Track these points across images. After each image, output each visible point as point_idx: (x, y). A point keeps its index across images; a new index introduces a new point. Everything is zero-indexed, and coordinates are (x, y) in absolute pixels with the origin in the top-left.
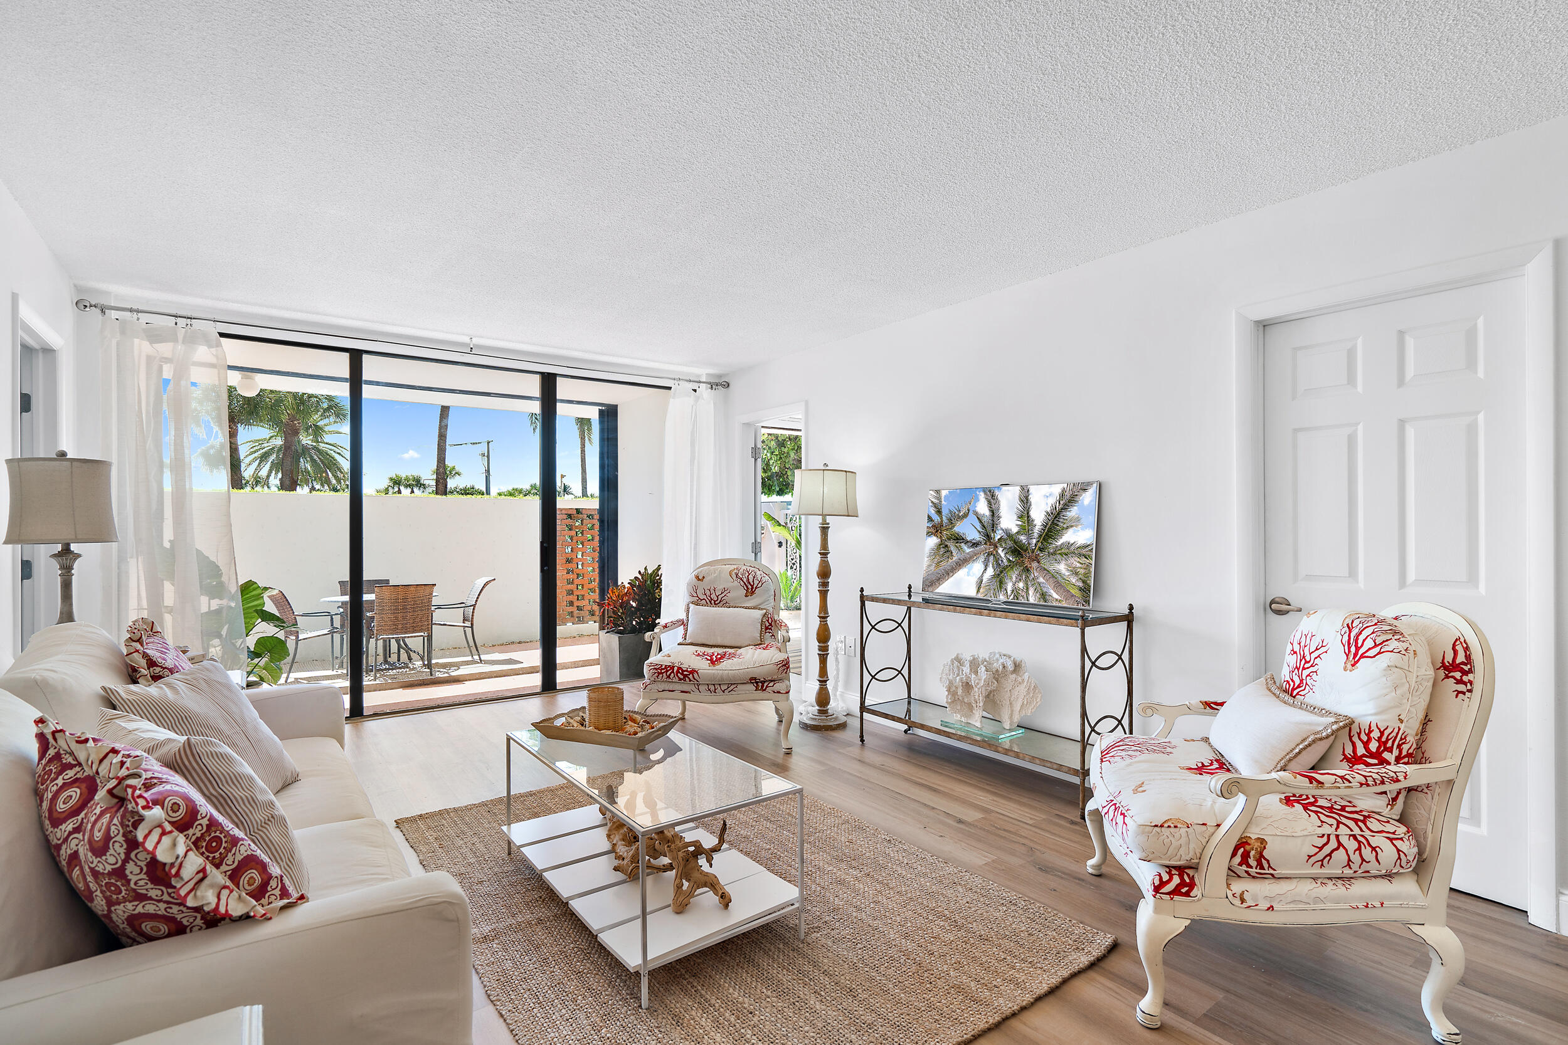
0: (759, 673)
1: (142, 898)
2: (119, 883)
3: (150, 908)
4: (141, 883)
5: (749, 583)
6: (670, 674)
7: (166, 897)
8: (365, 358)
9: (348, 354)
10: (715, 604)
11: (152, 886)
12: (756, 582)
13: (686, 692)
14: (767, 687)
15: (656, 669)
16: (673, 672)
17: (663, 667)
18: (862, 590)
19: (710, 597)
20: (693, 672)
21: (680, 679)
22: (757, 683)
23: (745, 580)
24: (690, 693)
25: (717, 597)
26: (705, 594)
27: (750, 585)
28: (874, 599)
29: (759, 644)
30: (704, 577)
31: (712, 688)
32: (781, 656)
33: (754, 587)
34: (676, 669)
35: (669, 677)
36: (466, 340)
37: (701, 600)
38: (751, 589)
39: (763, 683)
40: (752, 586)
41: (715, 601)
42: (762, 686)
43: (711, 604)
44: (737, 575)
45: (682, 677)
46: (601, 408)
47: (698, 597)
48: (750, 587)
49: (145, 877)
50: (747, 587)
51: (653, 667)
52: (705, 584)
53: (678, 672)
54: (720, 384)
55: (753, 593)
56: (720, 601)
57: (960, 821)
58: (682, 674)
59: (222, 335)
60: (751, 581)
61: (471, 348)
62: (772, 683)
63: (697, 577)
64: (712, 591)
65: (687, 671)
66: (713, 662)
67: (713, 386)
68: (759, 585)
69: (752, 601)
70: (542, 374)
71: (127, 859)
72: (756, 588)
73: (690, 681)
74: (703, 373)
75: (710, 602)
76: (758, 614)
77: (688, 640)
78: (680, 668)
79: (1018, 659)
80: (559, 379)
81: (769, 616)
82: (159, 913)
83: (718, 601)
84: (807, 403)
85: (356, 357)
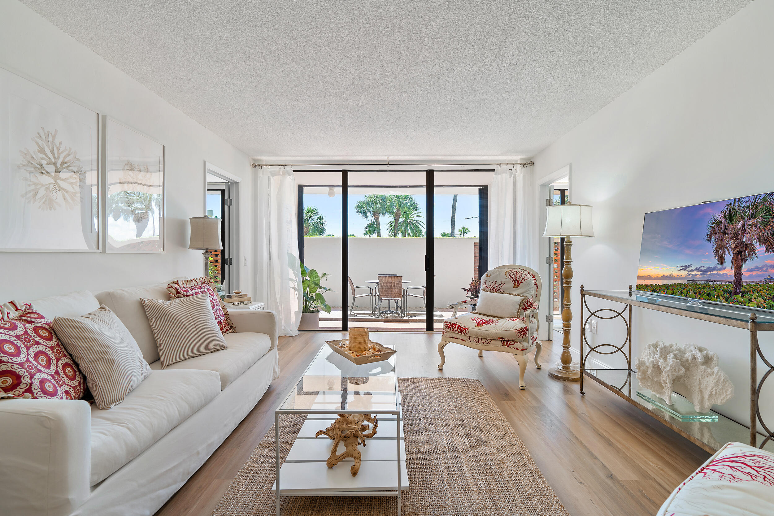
0: (505, 335)
5: (516, 279)
6: (454, 329)
8: (349, 174)
9: (342, 173)
10: (495, 291)
12: (521, 279)
13: (463, 340)
14: (509, 344)
15: (448, 325)
16: (455, 327)
17: (451, 324)
18: (582, 287)
19: (493, 287)
20: (466, 329)
21: (459, 332)
22: (504, 341)
23: (514, 277)
24: (465, 341)
25: (497, 287)
26: (490, 285)
27: (517, 280)
28: (589, 294)
29: (513, 318)
30: (490, 275)
31: (477, 340)
32: (523, 326)
33: (519, 282)
34: (457, 326)
35: (453, 330)
36: (387, 158)
37: (488, 288)
38: (517, 283)
39: (508, 341)
40: (518, 282)
41: (495, 289)
42: (507, 344)
43: (493, 291)
44: (509, 274)
45: (460, 331)
46: (480, 188)
47: (486, 286)
48: (516, 282)
50: (515, 282)
51: (446, 323)
52: (492, 279)
53: (458, 328)
54: (529, 163)
55: (518, 286)
56: (499, 290)
58: (460, 329)
60: (517, 278)
61: (388, 162)
62: (513, 343)
63: (487, 275)
64: (494, 284)
65: (462, 328)
66: (478, 325)
67: (524, 165)
68: (522, 281)
69: (518, 291)
70: (426, 170)
72: (520, 283)
73: (464, 334)
74: (518, 158)
75: (493, 290)
76: (519, 299)
78: (459, 326)
80: (435, 172)
81: (529, 301)
83: (497, 290)
84: (571, 165)
85: (345, 173)
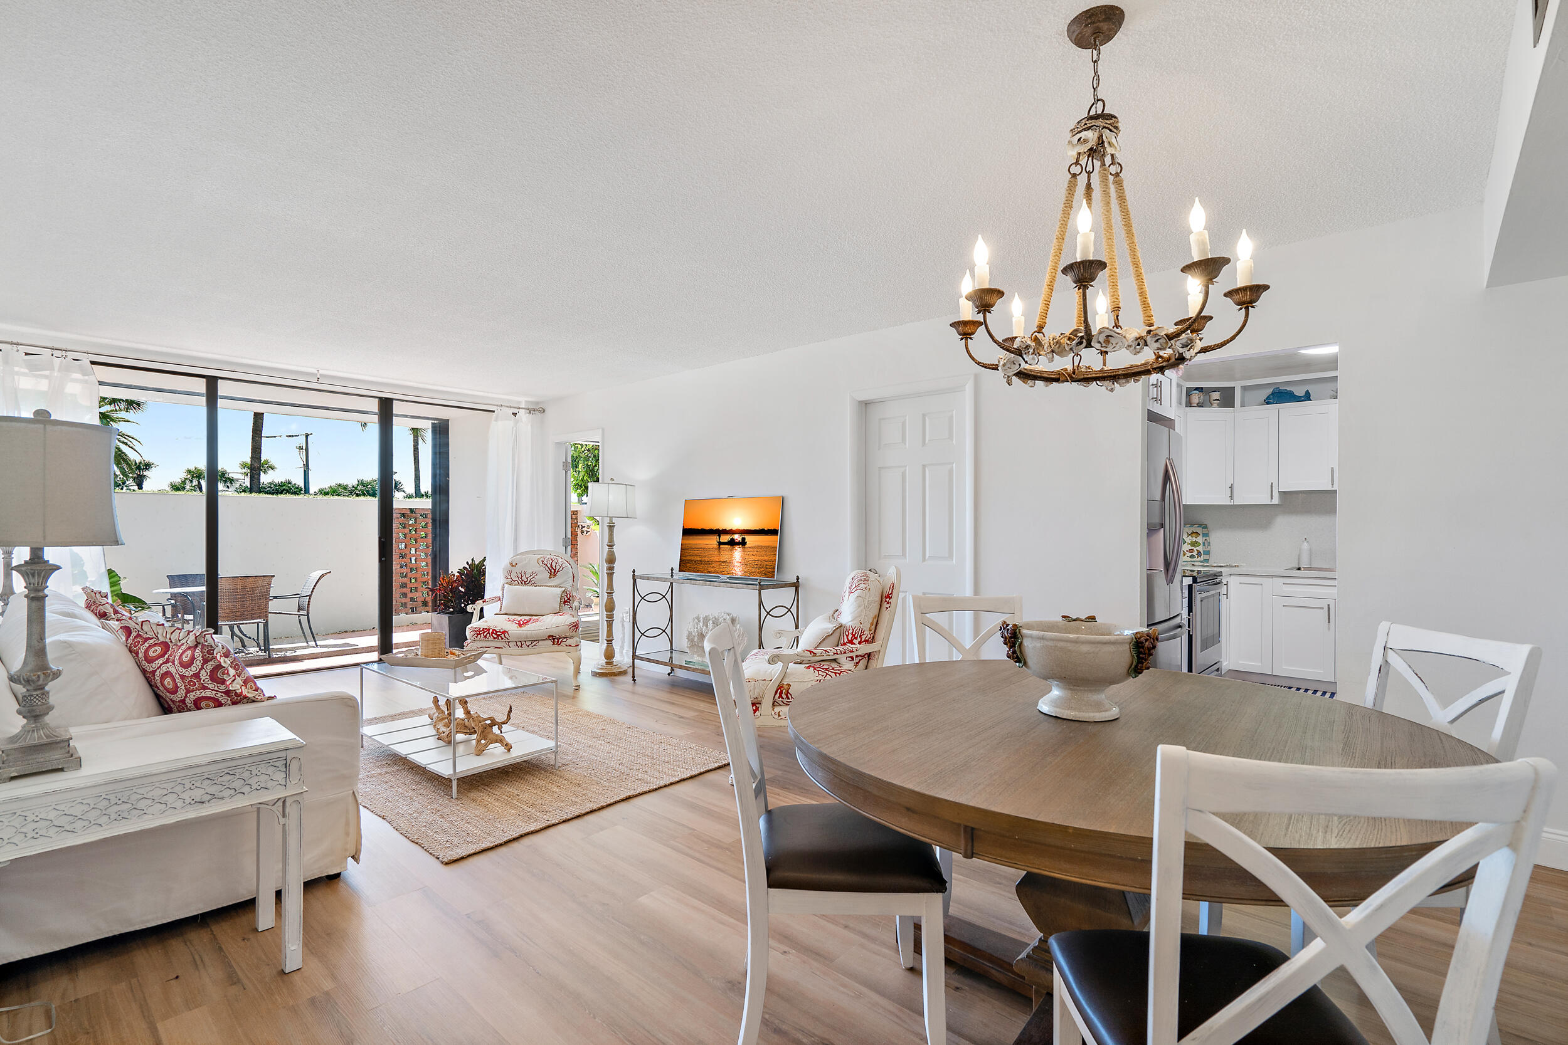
0: (556, 632)
1: (205, 688)
2: (195, 681)
3: (208, 694)
4: (206, 680)
5: (552, 568)
6: (487, 635)
7: (216, 689)
8: (221, 383)
9: (204, 380)
10: (525, 584)
11: (211, 682)
12: (558, 567)
13: (499, 648)
14: (561, 642)
15: (476, 631)
16: (489, 633)
17: (481, 629)
18: (634, 571)
19: (521, 578)
20: (504, 632)
21: (494, 638)
22: (554, 639)
23: (549, 566)
24: (502, 648)
25: (527, 578)
26: (517, 577)
28: (641, 578)
29: (558, 612)
30: (517, 564)
31: (519, 644)
32: (575, 620)
34: (491, 631)
35: (485, 637)
36: (315, 371)
37: (514, 581)
38: (553, 572)
39: (558, 639)
40: (555, 570)
41: (525, 582)
42: (558, 642)
44: (543, 562)
45: (496, 636)
46: (433, 422)
47: (511, 579)
48: (553, 571)
49: (208, 677)
50: (551, 571)
51: (473, 630)
52: (518, 569)
53: (492, 633)
54: (537, 410)
55: (555, 575)
56: (529, 582)
57: (682, 717)
58: (496, 634)
59: (93, 363)
60: (554, 566)
61: (318, 377)
62: (565, 640)
63: (512, 564)
64: (523, 574)
65: (500, 632)
66: (520, 625)
67: (531, 411)
68: (560, 570)
69: (555, 581)
70: (380, 398)
71: (202, 668)
73: (502, 639)
74: (523, 401)
75: (521, 583)
76: (559, 591)
77: (502, 612)
78: (495, 630)
79: (735, 615)
80: (394, 401)
81: (568, 592)
82: (212, 696)
84: (603, 430)
85: (212, 382)
